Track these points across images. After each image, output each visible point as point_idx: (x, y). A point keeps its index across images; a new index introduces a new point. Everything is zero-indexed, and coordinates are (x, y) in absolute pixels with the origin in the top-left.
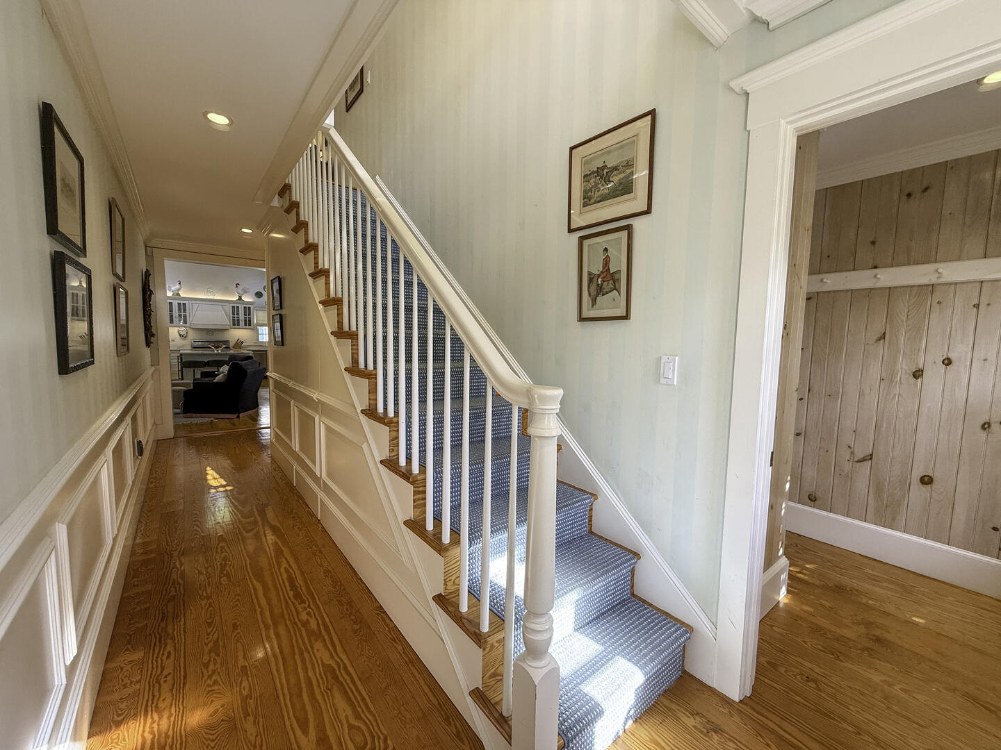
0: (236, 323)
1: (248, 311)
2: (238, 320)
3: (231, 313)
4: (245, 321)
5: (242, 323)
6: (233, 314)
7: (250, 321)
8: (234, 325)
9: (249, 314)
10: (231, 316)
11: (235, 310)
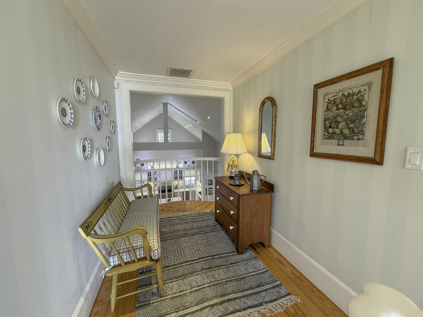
0: (176, 178)
1: (181, 172)
2: (177, 177)
3: (174, 174)
4: (180, 176)
5: (178, 178)
6: (175, 174)
7: (182, 177)
8: (175, 179)
9: (182, 174)
10: (174, 175)
11: (176, 173)
